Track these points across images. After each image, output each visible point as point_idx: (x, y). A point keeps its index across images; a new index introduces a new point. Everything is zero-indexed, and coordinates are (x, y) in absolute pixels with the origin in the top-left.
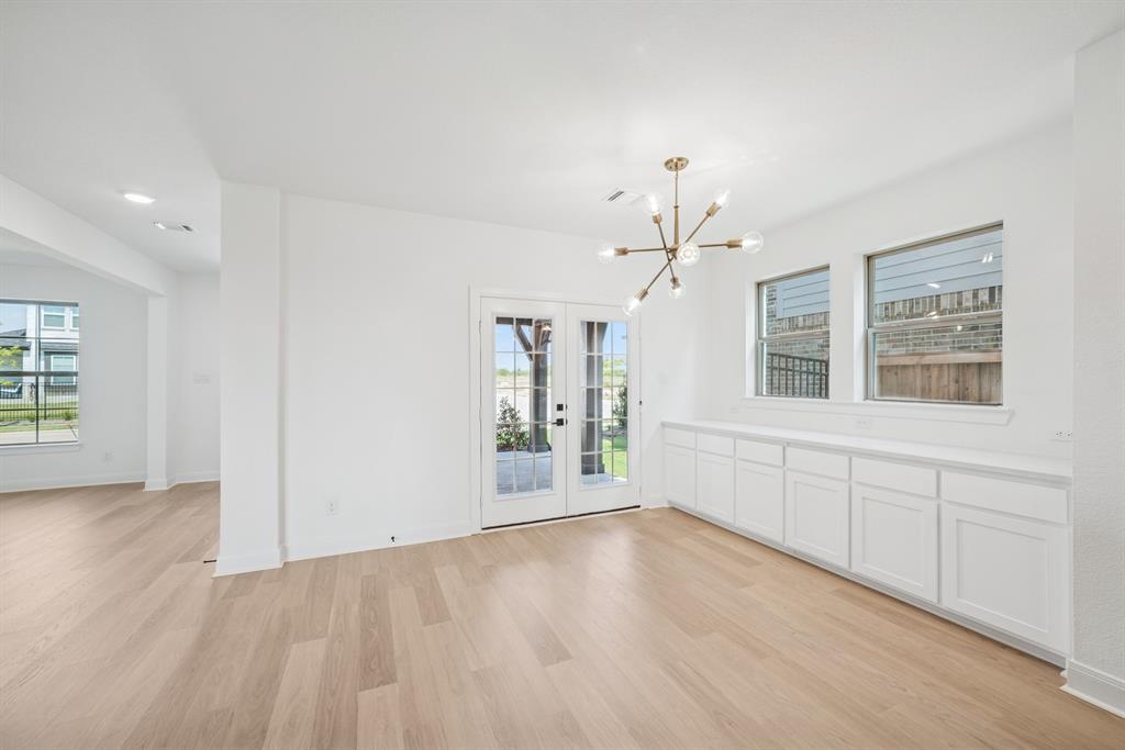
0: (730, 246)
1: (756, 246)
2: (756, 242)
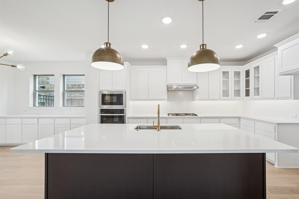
0: (12, 66)
1: (22, 68)
2: (22, 67)
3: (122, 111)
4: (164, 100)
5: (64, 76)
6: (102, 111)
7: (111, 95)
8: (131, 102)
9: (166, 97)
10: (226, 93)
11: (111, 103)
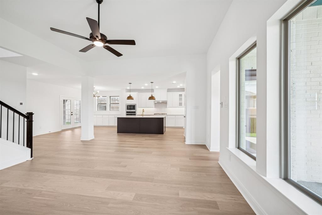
3: (135, 112)
4: (153, 107)
5: (110, 97)
6: (127, 112)
7: (130, 106)
8: (139, 108)
9: (154, 106)
10: (180, 104)
11: (130, 109)
